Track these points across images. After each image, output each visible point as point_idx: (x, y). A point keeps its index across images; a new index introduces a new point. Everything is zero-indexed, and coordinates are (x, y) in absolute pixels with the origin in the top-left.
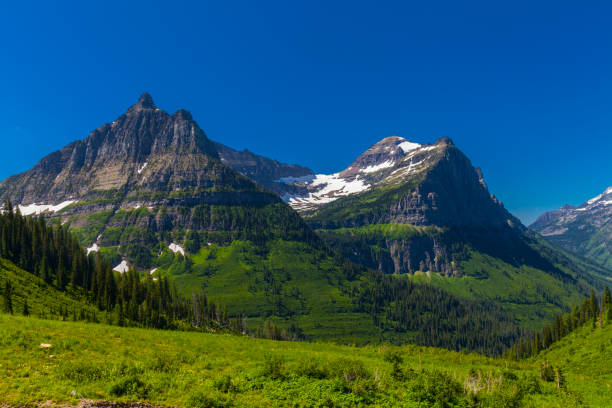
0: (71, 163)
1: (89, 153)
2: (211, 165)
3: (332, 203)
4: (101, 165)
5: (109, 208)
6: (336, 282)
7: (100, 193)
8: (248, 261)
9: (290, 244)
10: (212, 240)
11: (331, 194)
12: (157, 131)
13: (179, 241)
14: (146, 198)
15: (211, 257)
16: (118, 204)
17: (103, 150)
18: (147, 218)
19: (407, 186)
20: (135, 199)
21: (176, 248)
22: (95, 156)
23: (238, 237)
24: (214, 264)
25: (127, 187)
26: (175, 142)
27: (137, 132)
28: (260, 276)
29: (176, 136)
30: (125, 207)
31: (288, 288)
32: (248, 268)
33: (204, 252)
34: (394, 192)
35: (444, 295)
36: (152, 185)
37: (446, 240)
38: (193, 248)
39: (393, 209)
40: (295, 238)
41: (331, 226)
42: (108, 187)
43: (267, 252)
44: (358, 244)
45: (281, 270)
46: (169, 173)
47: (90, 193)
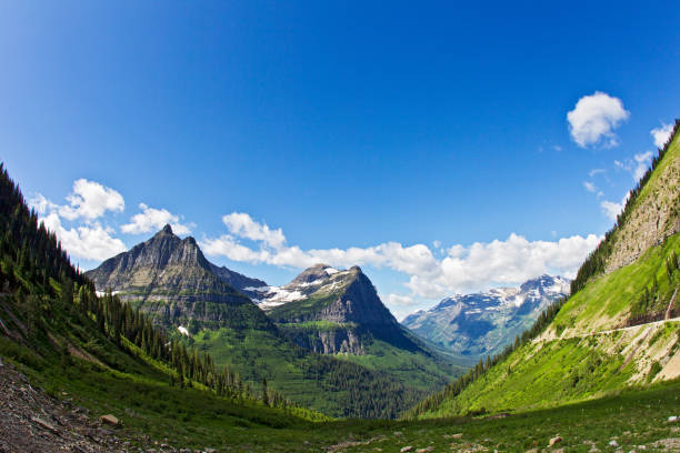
0: (119, 266)
1: (130, 260)
2: (206, 275)
3: (281, 306)
4: (137, 270)
5: (141, 298)
6: (290, 358)
7: (136, 287)
8: (231, 342)
9: (259, 332)
10: (207, 326)
11: (279, 301)
12: (173, 249)
13: (185, 325)
14: (164, 294)
15: (205, 338)
16: (146, 296)
17: (139, 259)
18: (164, 308)
19: (332, 297)
20: (157, 294)
21: (183, 330)
22: (134, 263)
23: (224, 325)
24: (207, 342)
25: (153, 285)
26: (184, 258)
27: (160, 249)
28: (239, 353)
29: (185, 254)
30: (152, 299)
31: (259, 362)
32: (231, 347)
33: (201, 334)
34: (324, 300)
35: (360, 368)
36: (168, 285)
37: (357, 332)
38: (194, 331)
39: (324, 311)
40: (262, 328)
41: (283, 321)
42: (140, 284)
43: (244, 337)
44: (301, 334)
45: (254, 350)
46: (180, 278)
47: (130, 287)
